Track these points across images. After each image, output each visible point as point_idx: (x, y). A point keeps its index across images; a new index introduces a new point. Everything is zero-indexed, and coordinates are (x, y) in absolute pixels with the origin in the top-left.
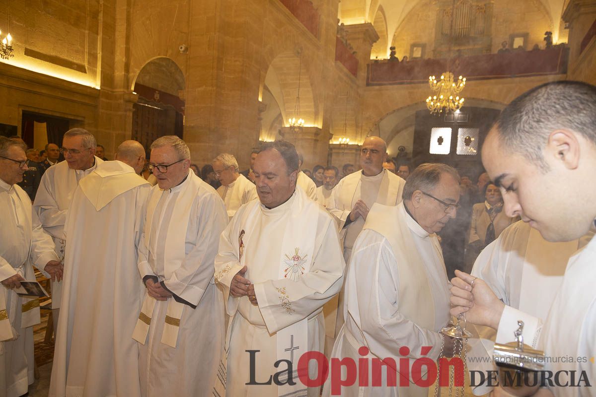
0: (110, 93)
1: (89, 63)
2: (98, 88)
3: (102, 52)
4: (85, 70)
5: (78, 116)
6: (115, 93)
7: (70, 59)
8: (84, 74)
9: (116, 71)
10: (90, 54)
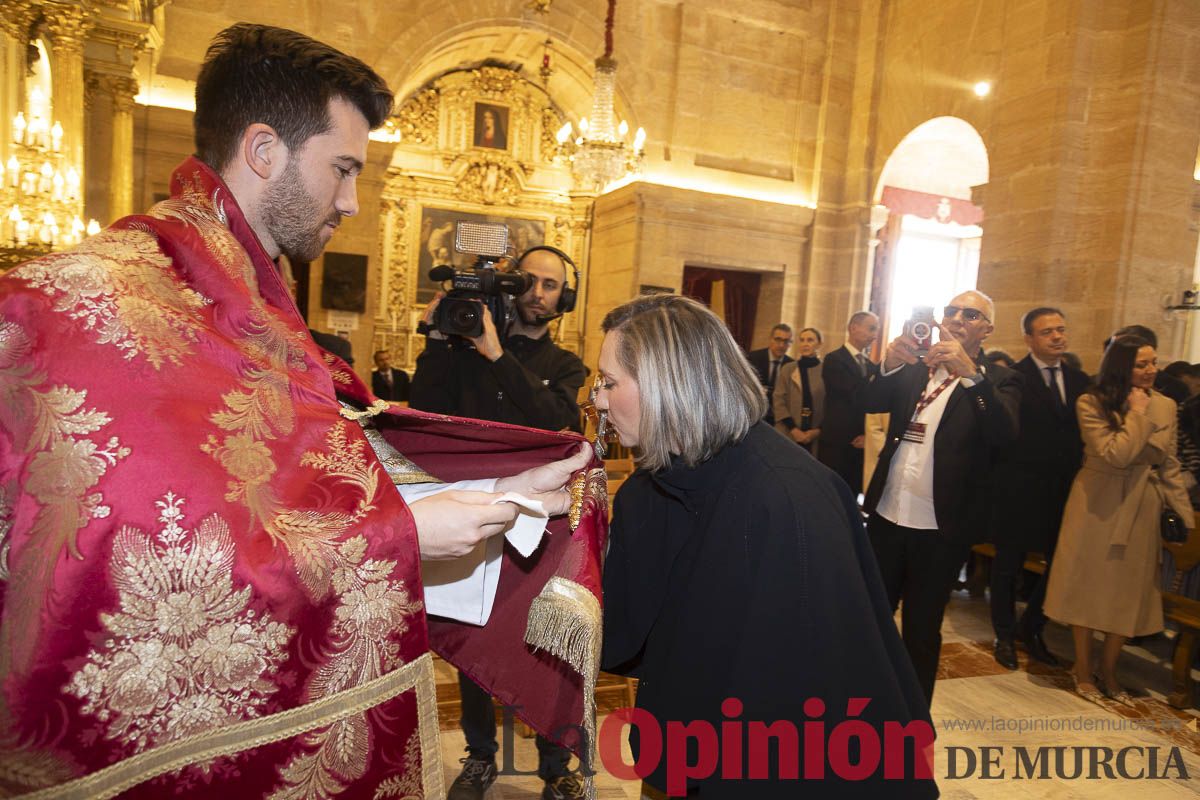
0: (834, 213)
1: (800, 161)
2: (813, 205)
3: (825, 135)
4: (792, 174)
5: (772, 264)
6: (843, 213)
7: (766, 160)
8: (789, 183)
9: (849, 168)
10: (802, 144)
